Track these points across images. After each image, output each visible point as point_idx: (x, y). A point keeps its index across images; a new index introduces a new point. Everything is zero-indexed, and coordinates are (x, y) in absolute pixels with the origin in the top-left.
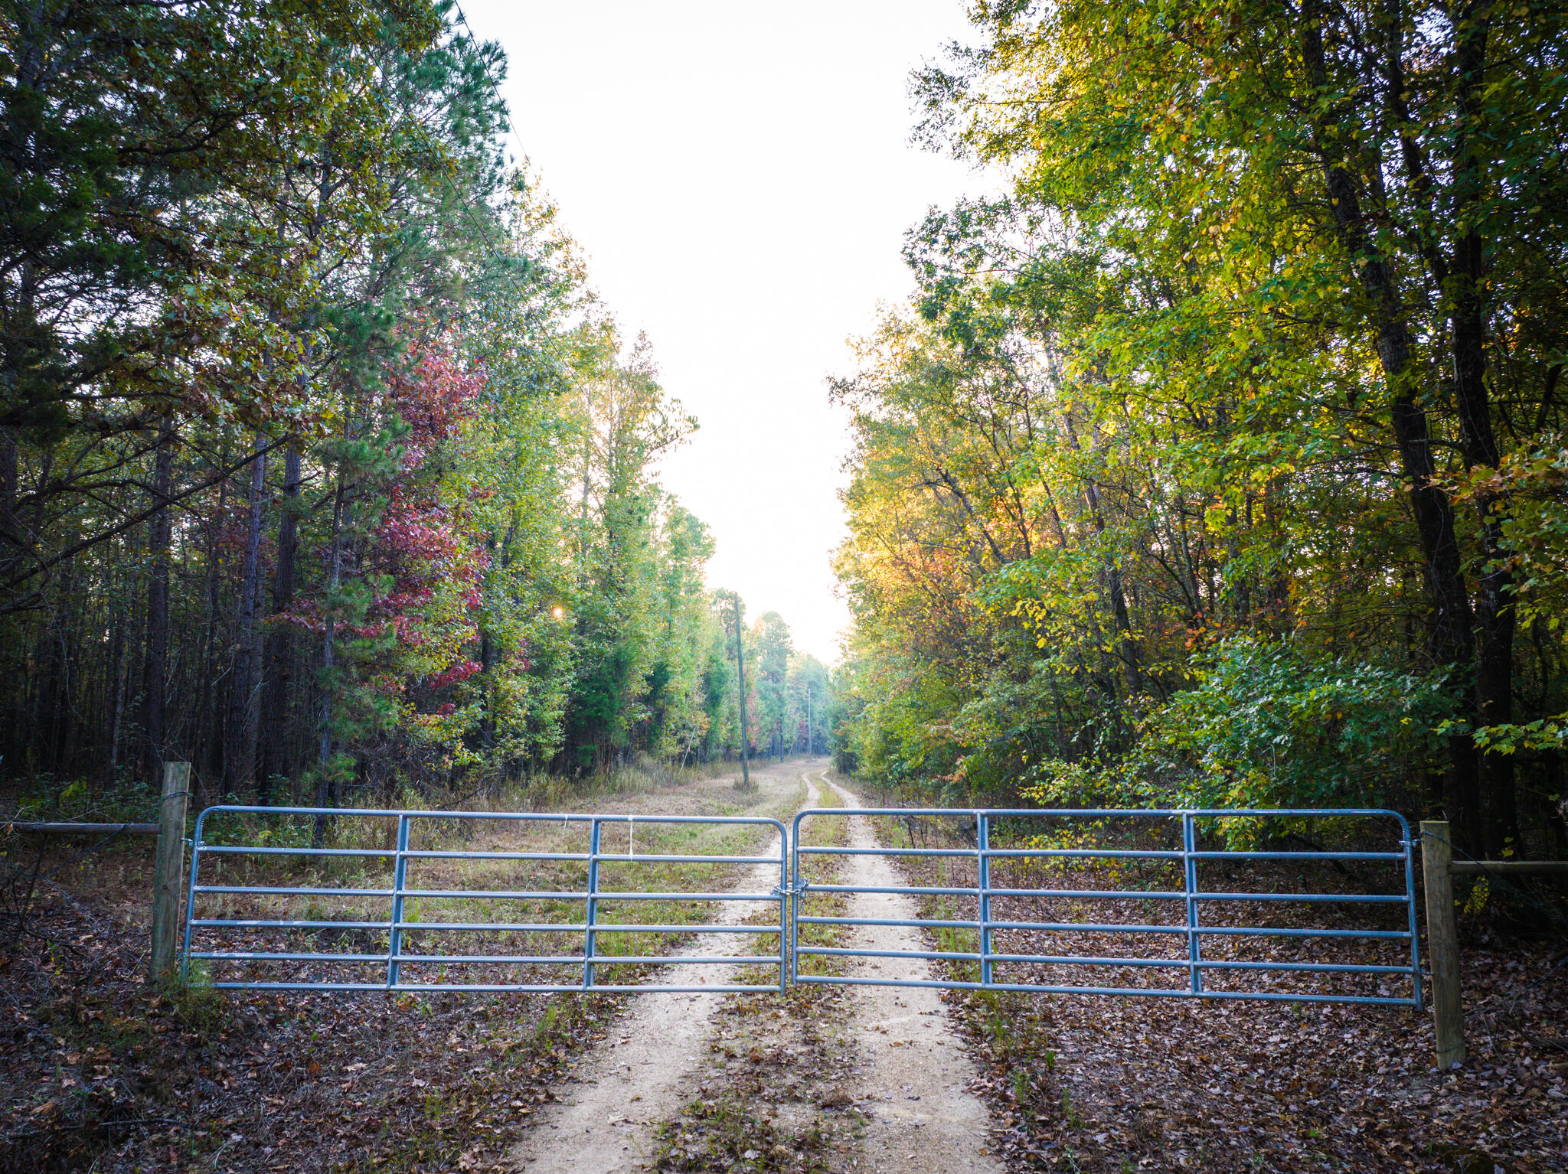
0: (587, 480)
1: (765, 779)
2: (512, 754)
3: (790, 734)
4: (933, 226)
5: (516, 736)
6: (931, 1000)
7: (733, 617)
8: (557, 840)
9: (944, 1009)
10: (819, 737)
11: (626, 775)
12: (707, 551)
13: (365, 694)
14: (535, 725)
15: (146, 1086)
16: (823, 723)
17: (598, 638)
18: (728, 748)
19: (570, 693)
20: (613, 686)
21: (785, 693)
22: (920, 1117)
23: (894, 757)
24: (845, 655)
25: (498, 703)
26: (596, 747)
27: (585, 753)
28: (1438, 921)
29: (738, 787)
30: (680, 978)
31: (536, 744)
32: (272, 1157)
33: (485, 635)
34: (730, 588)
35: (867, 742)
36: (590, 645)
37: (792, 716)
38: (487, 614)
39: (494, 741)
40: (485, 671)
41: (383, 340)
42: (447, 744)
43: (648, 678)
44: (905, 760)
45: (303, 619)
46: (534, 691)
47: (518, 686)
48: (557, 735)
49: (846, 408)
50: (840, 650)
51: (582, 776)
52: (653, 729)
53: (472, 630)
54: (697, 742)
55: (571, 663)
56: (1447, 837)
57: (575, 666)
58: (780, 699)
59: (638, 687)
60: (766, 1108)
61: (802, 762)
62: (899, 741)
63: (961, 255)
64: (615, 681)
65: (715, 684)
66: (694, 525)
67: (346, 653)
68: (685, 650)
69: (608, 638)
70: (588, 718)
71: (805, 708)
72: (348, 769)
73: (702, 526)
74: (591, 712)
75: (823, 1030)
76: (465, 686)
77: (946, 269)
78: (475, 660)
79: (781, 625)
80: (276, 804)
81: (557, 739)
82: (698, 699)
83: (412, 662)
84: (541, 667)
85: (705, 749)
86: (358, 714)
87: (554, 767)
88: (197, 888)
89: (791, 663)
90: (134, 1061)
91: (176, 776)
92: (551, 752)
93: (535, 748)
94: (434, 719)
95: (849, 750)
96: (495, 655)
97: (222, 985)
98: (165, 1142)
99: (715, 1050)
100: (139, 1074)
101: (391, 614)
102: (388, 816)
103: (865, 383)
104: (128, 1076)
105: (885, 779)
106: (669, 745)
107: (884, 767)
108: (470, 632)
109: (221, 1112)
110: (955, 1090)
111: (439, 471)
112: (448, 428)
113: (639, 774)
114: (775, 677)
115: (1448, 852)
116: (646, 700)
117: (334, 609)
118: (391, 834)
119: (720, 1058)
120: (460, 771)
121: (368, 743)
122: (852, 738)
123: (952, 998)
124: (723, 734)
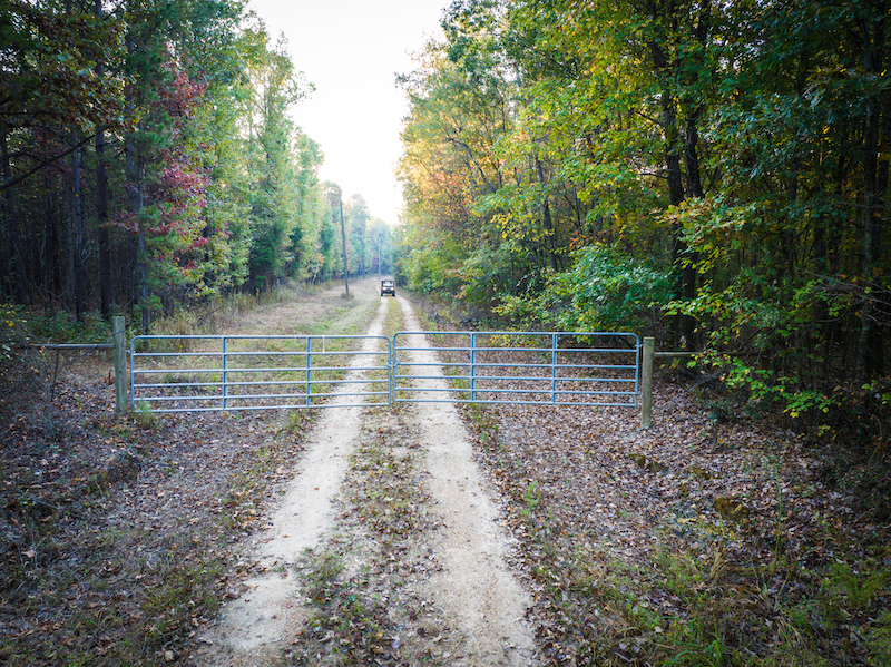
1: (357, 290)
2: (224, 284)
3: (368, 263)
4: (457, 6)
5: (225, 274)
6: (450, 407)
7: (335, 199)
9: (455, 410)
10: (384, 264)
11: (282, 292)
12: (319, 160)
14: (234, 267)
16: (386, 257)
17: (264, 216)
18: (334, 272)
19: (250, 248)
20: (273, 244)
21: (365, 241)
22: (446, 450)
23: (428, 280)
24: (400, 221)
25: (216, 257)
26: (266, 277)
27: (259, 280)
28: (646, 375)
29: (343, 297)
30: (341, 401)
31: (234, 277)
34: (333, 181)
35: (413, 271)
36: (260, 221)
37: (370, 253)
38: (208, 209)
41: (156, 72)
43: (291, 237)
44: (433, 282)
46: (232, 249)
47: (224, 247)
48: (245, 271)
49: (405, 90)
51: (260, 294)
52: (295, 265)
54: (318, 270)
55: (250, 232)
56: (653, 344)
57: (252, 233)
58: (363, 244)
59: (287, 243)
60: (388, 449)
61: (375, 279)
62: (430, 272)
64: (274, 240)
65: (327, 237)
66: (313, 146)
67: (151, 243)
68: (310, 219)
69: (270, 216)
70: (260, 262)
71: (377, 249)
72: (158, 303)
73: (317, 146)
74: (262, 258)
75: (406, 419)
77: (463, 31)
79: (363, 202)
81: (245, 274)
82: (318, 247)
84: (234, 234)
85: (323, 274)
87: (244, 289)
89: (368, 223)
91: (118, 323)
92: (242, 281)
93: (234, 280)
95: (402, 274)
99: (363, 429)
103: (415, 77)
105: (422, 291)
106: (303, 273)
107: (421, 285)
110: (460, 441)
111: (184, 138)
112: (186, 111)
113: (289, 291)
114: (359, 231)
115: (652, 349)
116: (290, 249)
119: (366, 432)
120: (205, 298)
122: (404, 268)
123: (458, 406)
124: (331, 265)
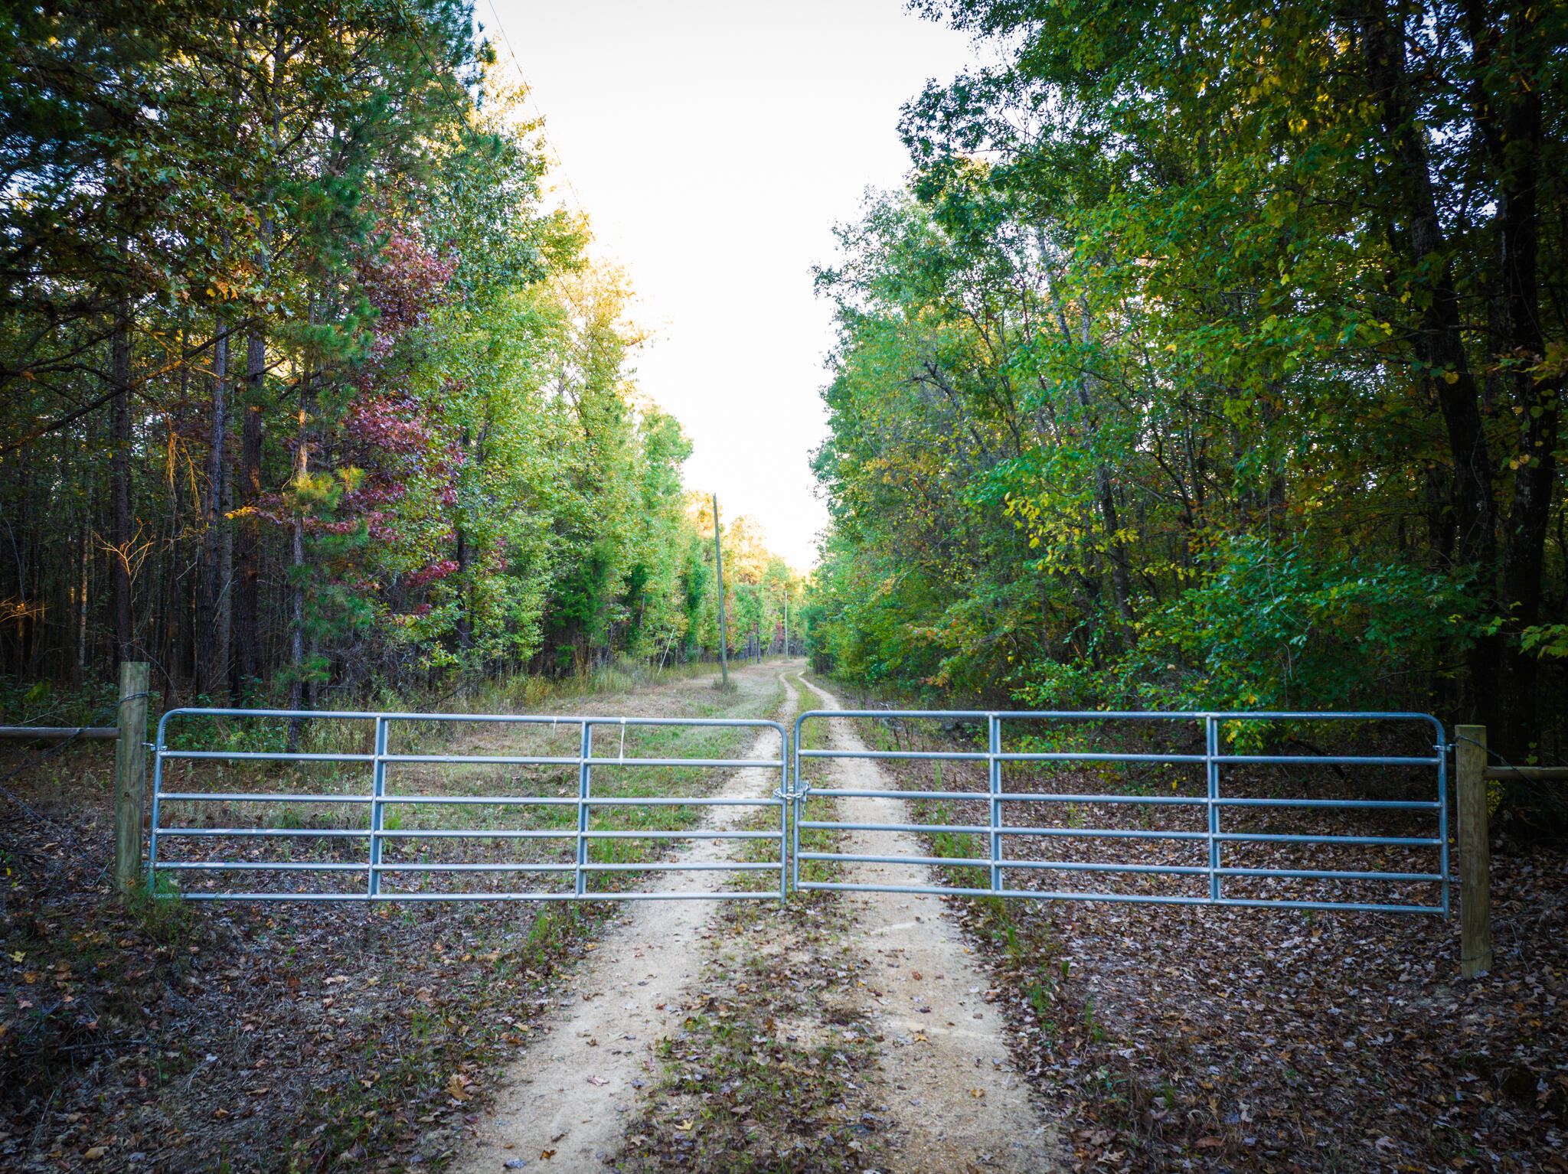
0: (563, 376)
1: (743, 678)
2: (490, 654)
3: (768, 634)
4: (931, 101)
5: (495, 636)
8: (538, 740)
9: (947, 914)
10: (795, 638)
11: (606, 676)
12: (684, 452)
13: (337, 594)
14: (514, 626)
15: (112, 1005)
16: (799, 624)
17: (575, 537)
18: (706, 648)
19: (548, 594)
20: (591, 588)
21: (762, 595)
22: (935, 1032)
23: (874, 657)
24: (822, 557)
25: (477, 602)
26: (574, 648)
27: (564, 653)
28: (1470, 828)
29: (717, 687)
31: (514, 645)
32: (250, 1079)
33: (461, 534)
35: (845, 642)
36: (567, 545)
37: (769, 617)
38: (462, 512)
39: (472, 641)
40: (460, 571)
41: (348, 218)
42: (424, 646)
43: (626, 579)
44: (885, 661)
45: (270, 514)
46: (511, 591)
47: (496, 585)
48: (536, 635)
49: (832, 301)
50: (818, 552)
51: (562, 677)
52: (631, 630)
53: (447, 528)
54: (675, 643)
55: (548, 563)
56: (1483, 742)
57: (552, 565)
58: (757, 600)
59: (616, 587)
61: (779, 662)
62: (878, 643)
63: (959, 133)
64: (594, 582)
65: (692, 585)
66: (673, 425)
67: (317, 550)
68: (663, 551)
69: (586, 537)
70: (567, 618)
71: (782, 610)
72: (324, 669)
73: (680, 426)
74: (568, 612)
76: (442, 586)
77: (943, 147)
78: (451, 558)
80: (250, 706)
81: (535, 639)
82: (677, 600)
83: (386, 560)
84: (518, 567)
85: (683, 649)
86: (333, 612)
87: (532, 668)
88: (162, 795)
90: (98, 978)
91: (133, 678)
92: (529, 653)
93: (514, 649)
94: (409, 620)
95: (826, 651)
96: (471, 554)
97: (190, 896)
98: (133, 1065)
100: (104, 993)
101: (363, 510)
102: (366, 718)
103: (852, 274)
104: (92, 995)
105: (862, 680)
106: (647, 646)
107: (860, 668)
108: (443, 530)
109: (193, 1031)
111: (410, 361)
112: (419, 316)
113: (617, 674)
114: (752, 578)
115: (1484, 757)
116: (624, 600)
117: (304, 504)
118: (369, 737)
120: (439, 672)
121: (343, 643)
122: (829, 639)
123: (954, 904)
124: (701, 635)
